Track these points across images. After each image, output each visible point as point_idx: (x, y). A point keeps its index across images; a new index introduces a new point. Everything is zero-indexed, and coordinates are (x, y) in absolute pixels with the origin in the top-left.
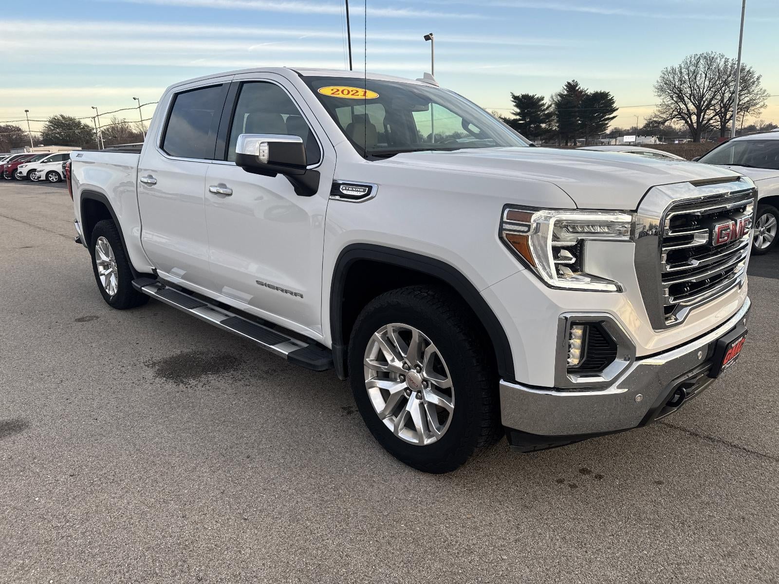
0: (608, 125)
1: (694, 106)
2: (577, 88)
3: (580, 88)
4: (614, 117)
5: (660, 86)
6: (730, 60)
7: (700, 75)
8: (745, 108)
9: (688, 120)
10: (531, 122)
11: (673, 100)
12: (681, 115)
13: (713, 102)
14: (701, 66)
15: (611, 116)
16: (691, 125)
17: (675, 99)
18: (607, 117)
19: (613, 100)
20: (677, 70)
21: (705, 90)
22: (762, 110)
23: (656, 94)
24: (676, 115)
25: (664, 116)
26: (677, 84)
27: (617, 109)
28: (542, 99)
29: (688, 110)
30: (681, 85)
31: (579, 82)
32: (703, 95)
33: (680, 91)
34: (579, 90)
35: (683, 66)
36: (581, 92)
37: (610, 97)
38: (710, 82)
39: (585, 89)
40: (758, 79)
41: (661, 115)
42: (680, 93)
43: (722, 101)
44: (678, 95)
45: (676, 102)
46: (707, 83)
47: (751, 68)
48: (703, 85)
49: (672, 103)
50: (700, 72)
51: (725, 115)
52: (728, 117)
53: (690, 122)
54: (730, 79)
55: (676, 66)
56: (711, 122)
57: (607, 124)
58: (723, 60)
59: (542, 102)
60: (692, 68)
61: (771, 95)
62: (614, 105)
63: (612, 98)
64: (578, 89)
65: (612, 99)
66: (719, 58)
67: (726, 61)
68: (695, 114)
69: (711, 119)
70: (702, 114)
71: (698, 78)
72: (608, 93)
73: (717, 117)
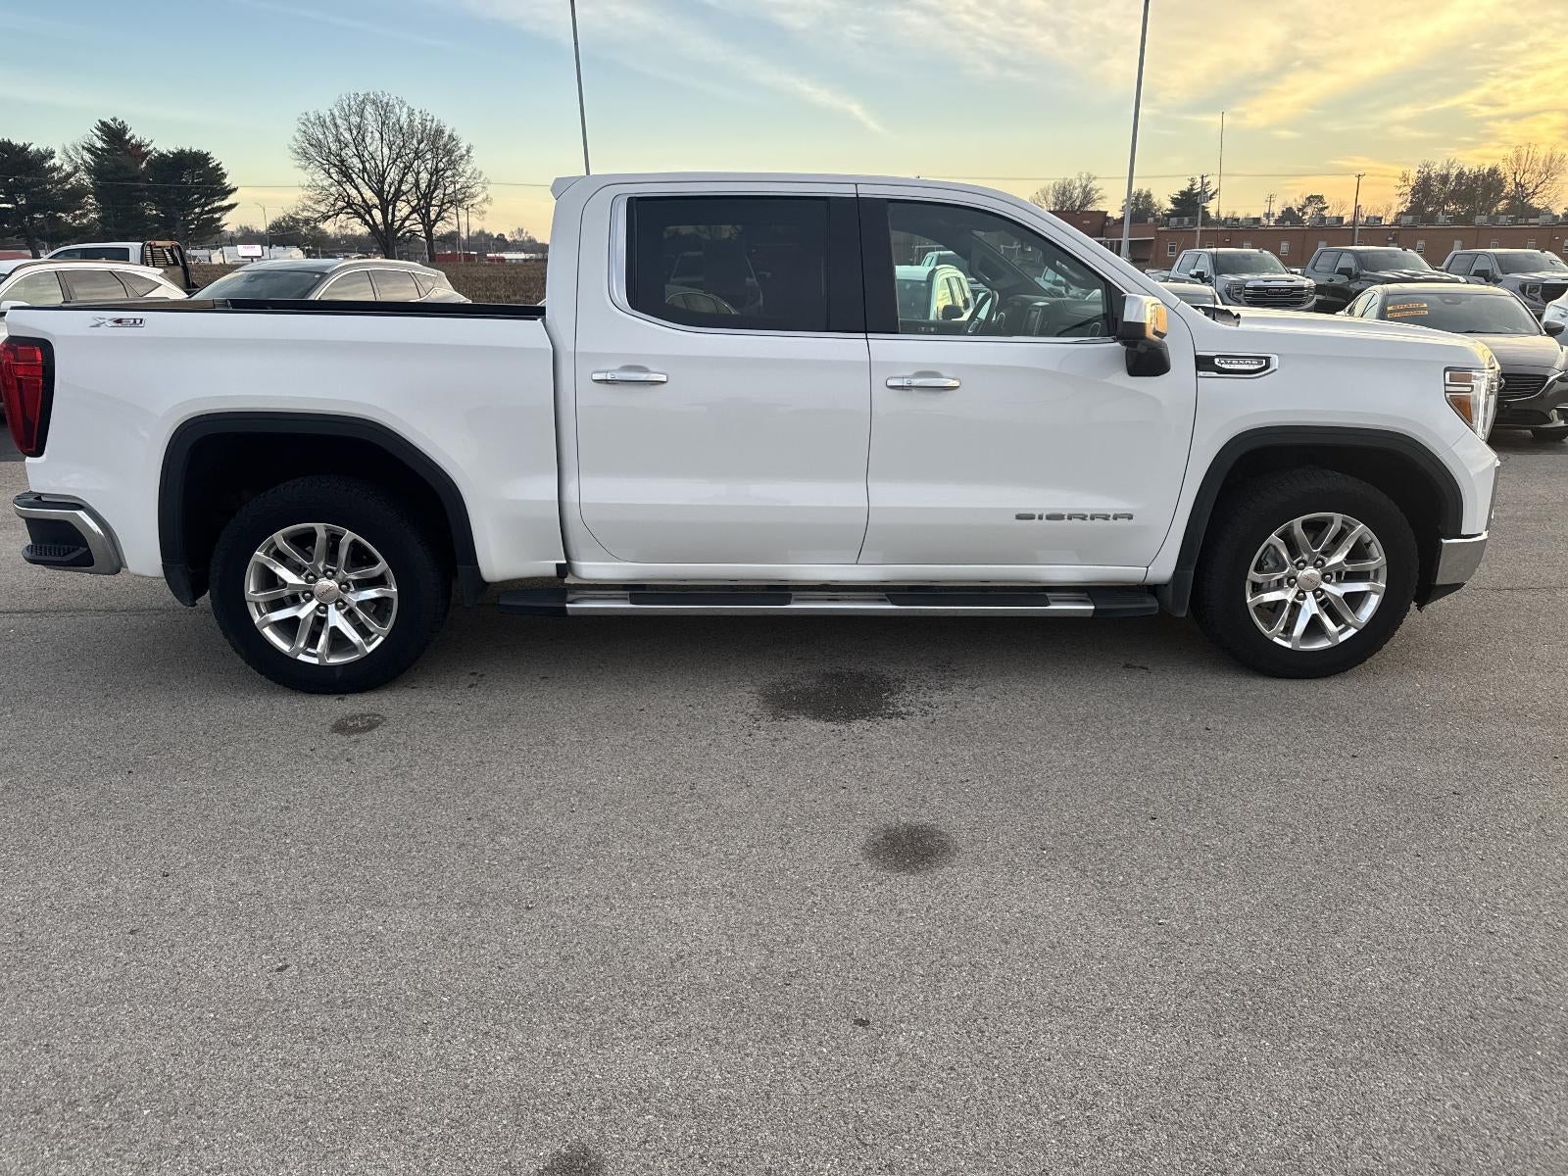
0: (222, 223)
1: (373, 192)
2: (127, 137)
3: (133, 137)
4: (231, 207)
5: (301, 147)
6: (416, 112)
7: (370, 135)
8: (456, 201)
9: (367, 217)
10: (32, 208)
11: (331, 178)
12: (352, 208)
13: (403, 188)
14: (369, 117)
15: (225, 203)
16: (374, 227)
17: (335, 176)
18: (216, 204)
19: (221, 169)
20: (327, 120)
21: (385, 164)
22: (486, 206)
23: (297, 163)
24: (343, 208)
25: (323, 208)
26: (333, 148)
27: (235, 189)
28: (51, 155)
29: (364, 200)
30: (341, 150)
31: (129, 124)
32: (384, 172)
33: (342, 161)
34: (133, 141)
35: (337, 114)
36: (139, 146)
37: (214, 164)
38: (390, 149)
39: (147, 141)
40: (468, 152)
41: (316, 206)
42: (343, 165)
43: (417, 185)
44: (341, 169)
45: (338, 182)
46: (386, 151)
47: (453, 130)
48: (379, 153)
49: (331, 185)
50: (370, 129)
51: (428, 212)
52: (433, 217)
53: (371, 222)
54: (422, 146)
55: (325, 113)
56: (407, 223)
57: (219, 219)
58: (405, 110)
59: (52, 161)
60: (355, 120)
61: (492, 181)
62: (227, 181)
63: (218, 165)
64: (130, 139)
65: (217, 168)
66: (397, 106)
67: (411, 113)
68: (377, 207)
69: (407, 218)
70: (390, 207)
71: (368, 140)
72: (208, 153)
73: (415, 215)
